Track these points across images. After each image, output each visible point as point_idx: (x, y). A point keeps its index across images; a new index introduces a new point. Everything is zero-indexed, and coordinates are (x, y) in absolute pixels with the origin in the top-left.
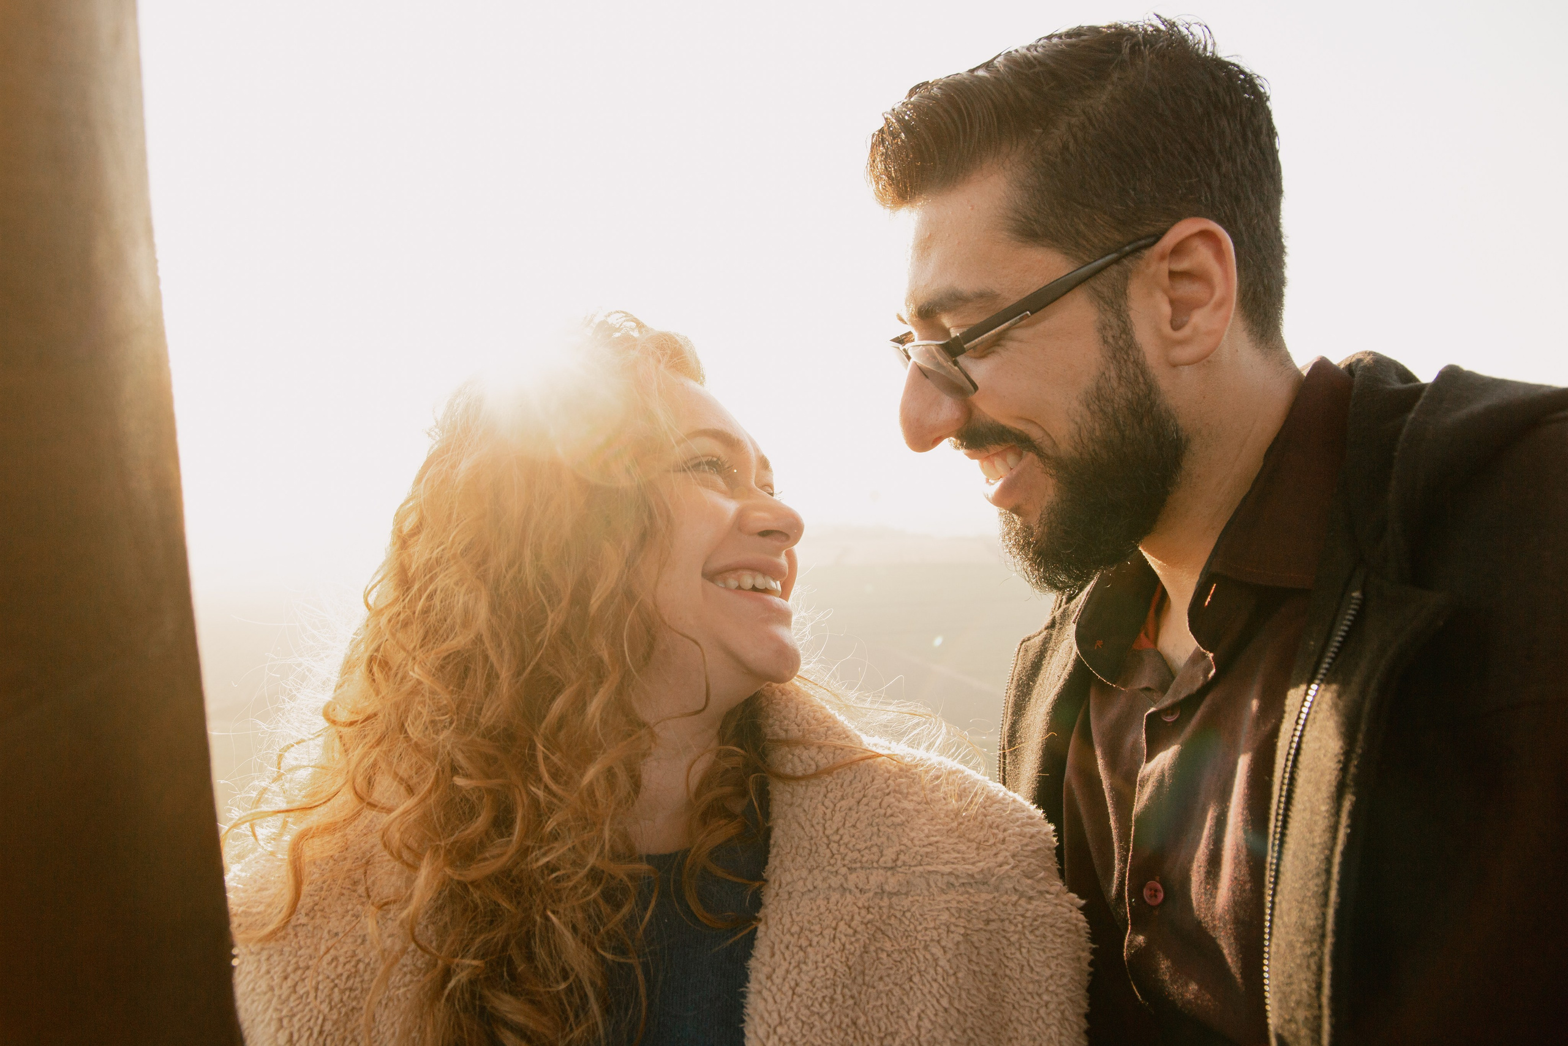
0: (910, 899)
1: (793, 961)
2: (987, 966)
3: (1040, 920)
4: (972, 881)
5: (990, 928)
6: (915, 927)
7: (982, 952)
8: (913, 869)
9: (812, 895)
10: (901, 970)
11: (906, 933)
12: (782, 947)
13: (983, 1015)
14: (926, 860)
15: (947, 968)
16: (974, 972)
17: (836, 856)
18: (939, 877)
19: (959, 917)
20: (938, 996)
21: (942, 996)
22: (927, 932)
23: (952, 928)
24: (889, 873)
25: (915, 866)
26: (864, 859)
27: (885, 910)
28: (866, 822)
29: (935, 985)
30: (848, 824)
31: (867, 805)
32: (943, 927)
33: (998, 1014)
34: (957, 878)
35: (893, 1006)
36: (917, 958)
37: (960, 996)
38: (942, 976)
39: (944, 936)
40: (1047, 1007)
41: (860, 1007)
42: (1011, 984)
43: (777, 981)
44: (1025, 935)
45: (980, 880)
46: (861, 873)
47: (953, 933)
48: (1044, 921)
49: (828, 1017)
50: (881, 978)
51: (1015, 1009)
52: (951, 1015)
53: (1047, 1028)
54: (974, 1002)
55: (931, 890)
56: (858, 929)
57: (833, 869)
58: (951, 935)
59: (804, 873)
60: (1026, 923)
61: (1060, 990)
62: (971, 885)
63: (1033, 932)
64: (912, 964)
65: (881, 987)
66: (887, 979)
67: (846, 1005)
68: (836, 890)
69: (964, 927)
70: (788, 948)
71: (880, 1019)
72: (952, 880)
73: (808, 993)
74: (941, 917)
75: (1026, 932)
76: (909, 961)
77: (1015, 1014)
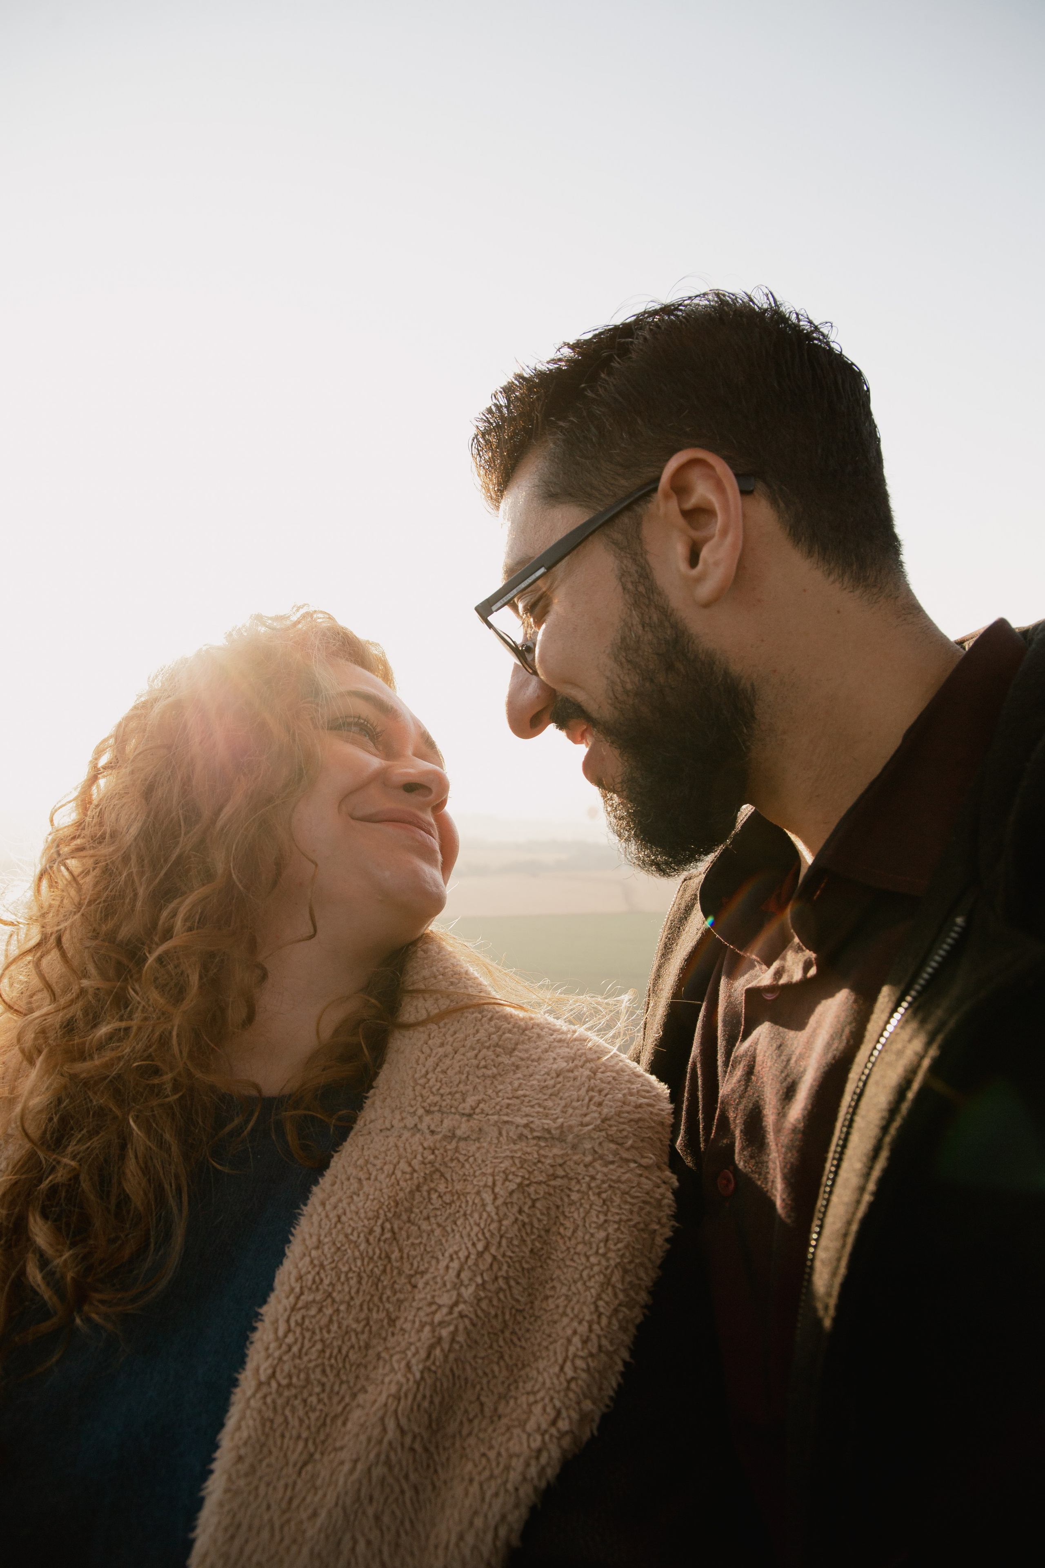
0: (478, 1144)
1: (348, 1192)
4: (547, 1136)
5: (552, 1183)
6: (475, 1172)
7: (538, 1205)
8: (490, 1117)
10: (448, 1211)
11: (464, 1177)
12: (344, 1177)
14: (505, 1111)
15: (493, 1214)
16: (523, 1223)
17: (418, 1098)
18: (513, 1128)
19: (522, 1167)
20: (475, 1239)
21: (479, 1240)
22: (484, 1179)
23: (511, 1177)
24: (465, 1119)
25: (492, 1115)
26: (444, 1104)
27: (450, 1153)
28: (457, 1070)
29: (476, 1229)
30: (439, 1069)
31: (464, 1055)
32: (502, 1174)
33: (540, 1270)
34: (532, 1130)
35: (431, 1246)
36: (467, 1202)
37: (500, 1243)
38: (486, 1221)
39: (499, 1183)
40: (592, 1269)
41: (398, 1242)
42: (561, 1242)
43: (328, 1207)
44: (589, 1196)
45: (557, 1136)
46: (438, 1116)
47: (510, 1181)
48: (616, 1185)
49: (362, 1248)
50: (428, 1218)
51: (559, 1267)
52: (485, 1259)
53: (585, 1291)
54: (513, 1252)
55: (501, 1139)
56: (417, 1168)
57: (412, 1110)
58: (507, 1183)
59: (387, 1112)
60: (593, 1185)
61: (611, 1255)
62: (546, 1139)
63: (599, 1194)
64: (460, 1207)
65: (425, 1226)
66: (432, 1220)
67: (383, 1238)
68: (409, 1130)
69: (523, 1177)
70: (348, 1179)
71: (415, 1257)
72: (526, 1132)
73: (352, 1223)
74: (502, 1165)
75: (590, 1193)
76: (458, 1204)
77: (558, 1272)
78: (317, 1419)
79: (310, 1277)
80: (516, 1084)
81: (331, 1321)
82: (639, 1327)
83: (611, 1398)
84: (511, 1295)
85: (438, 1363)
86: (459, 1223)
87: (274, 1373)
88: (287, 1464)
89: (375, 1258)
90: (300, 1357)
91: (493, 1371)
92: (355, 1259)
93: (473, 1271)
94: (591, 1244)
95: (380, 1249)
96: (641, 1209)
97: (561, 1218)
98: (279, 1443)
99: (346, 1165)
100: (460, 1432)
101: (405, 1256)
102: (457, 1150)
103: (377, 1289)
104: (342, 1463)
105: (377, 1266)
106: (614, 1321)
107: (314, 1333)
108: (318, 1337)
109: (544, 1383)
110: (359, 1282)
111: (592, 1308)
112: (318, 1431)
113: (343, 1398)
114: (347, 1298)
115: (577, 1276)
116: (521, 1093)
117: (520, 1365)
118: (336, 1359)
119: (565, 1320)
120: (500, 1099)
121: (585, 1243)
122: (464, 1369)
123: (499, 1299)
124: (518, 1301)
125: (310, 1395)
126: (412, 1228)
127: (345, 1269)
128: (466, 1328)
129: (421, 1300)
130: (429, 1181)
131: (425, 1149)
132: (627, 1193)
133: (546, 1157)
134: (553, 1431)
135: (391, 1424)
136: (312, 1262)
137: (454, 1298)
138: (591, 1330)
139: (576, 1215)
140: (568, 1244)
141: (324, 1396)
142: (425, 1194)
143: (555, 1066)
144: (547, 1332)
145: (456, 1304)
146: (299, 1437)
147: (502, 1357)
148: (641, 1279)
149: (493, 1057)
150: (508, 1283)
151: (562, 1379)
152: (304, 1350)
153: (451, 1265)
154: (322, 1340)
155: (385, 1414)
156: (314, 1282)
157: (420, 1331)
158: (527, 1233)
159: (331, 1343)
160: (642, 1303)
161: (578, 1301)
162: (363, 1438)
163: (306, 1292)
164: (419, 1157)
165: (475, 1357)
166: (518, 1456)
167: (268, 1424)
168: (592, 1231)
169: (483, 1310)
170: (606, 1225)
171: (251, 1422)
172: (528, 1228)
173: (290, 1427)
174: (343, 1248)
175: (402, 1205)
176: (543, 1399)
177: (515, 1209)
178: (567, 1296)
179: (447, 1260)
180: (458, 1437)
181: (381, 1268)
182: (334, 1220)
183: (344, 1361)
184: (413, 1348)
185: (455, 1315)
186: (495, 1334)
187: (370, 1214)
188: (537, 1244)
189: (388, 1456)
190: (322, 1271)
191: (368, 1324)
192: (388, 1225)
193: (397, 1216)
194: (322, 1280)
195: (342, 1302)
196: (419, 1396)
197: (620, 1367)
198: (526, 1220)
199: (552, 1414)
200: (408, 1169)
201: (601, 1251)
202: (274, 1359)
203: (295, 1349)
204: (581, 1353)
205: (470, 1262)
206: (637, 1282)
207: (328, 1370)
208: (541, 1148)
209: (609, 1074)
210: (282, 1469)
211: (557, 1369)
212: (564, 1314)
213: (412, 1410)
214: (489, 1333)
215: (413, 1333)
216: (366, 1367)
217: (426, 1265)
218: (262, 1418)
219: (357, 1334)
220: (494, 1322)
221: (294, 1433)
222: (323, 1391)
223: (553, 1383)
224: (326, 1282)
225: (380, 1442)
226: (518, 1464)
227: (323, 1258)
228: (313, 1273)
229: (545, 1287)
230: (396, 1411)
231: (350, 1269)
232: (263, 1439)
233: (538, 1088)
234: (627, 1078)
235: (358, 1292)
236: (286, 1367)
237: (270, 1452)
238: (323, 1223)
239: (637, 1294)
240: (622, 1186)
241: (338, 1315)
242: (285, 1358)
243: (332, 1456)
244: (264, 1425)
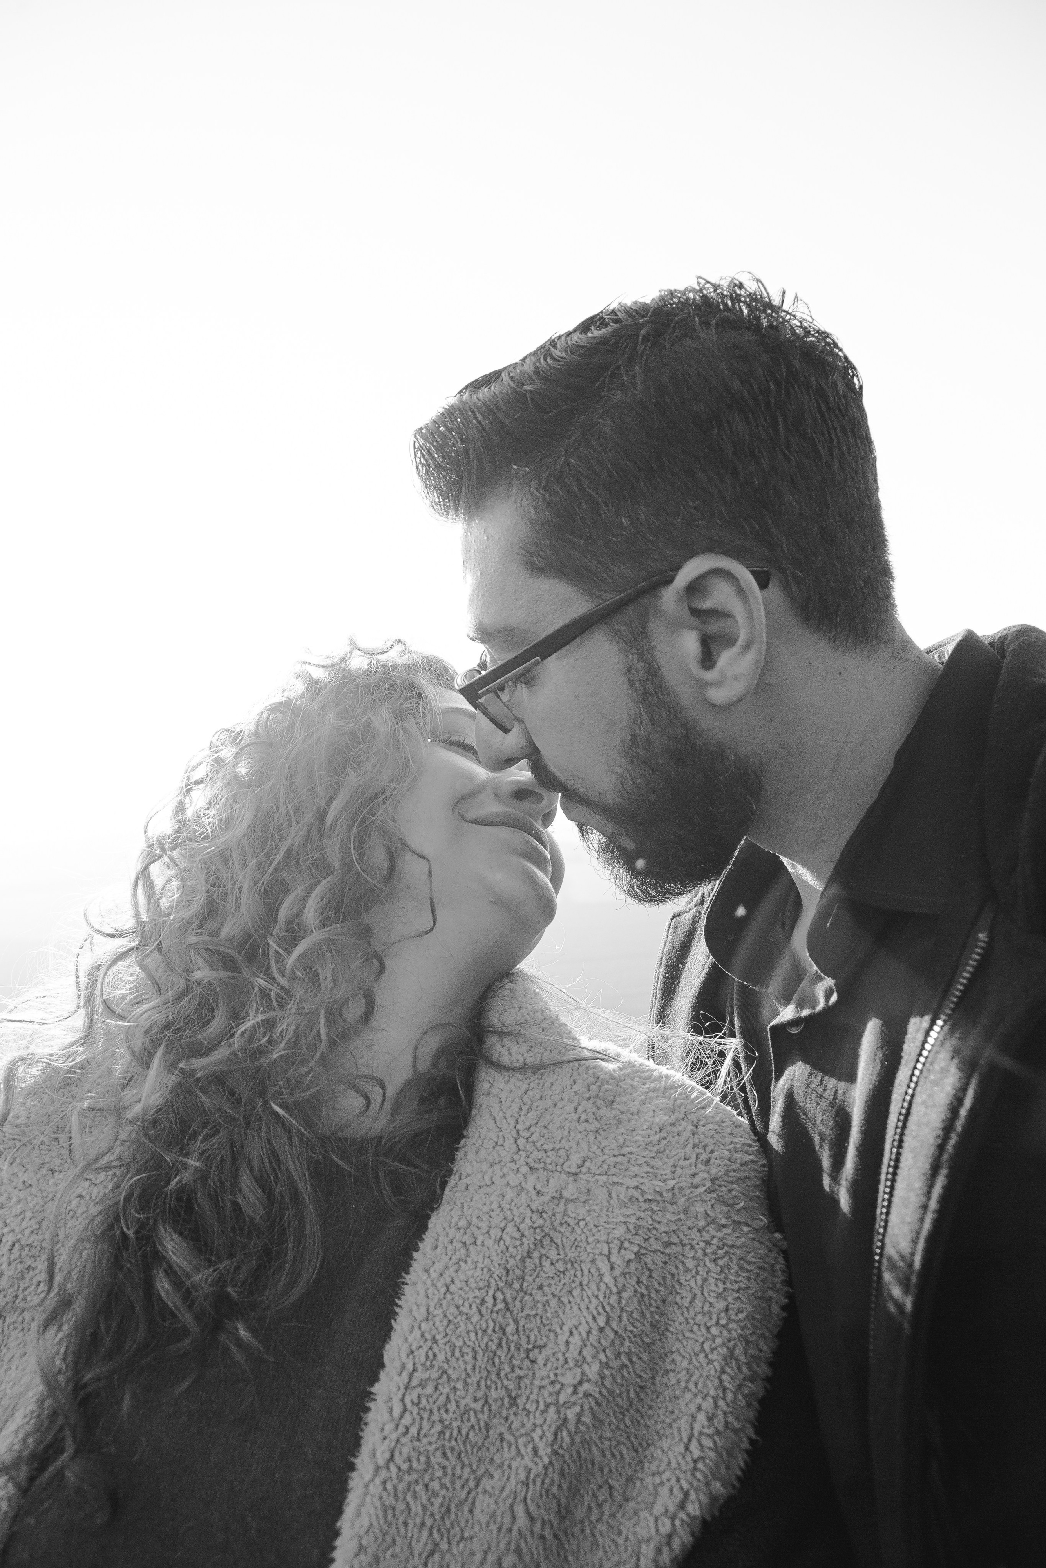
0: (587, 1207)
1: (453, 1257)
2: (657, 1291)
3: (726, 1248)
4: (659, 1198)
5: (669, 1250)
6: (587, 1238)
7: (655, 1275)
8: (597, 1177)
9: (489, 1190)
10: (562, 1282)
11: (576, 1243)
12: (446, 1240)
13: (643, 1341)
14: (612, 1170)
15: (612, 1285)
16: (642, 1295)
17: (521, 1153)
18: (623, 1190)
19: (636, 1234)
20: (595, 1313)
21: (599, 1314)
22: (599, 1246)
23: (626, 1245)
24: (572, 1178)
25: (600, 1175)
26: (548, 1161)
27: (559, 1217)
28: (558, 1125)
29: (595, 1301)
31: (563, 1108)
32: (616, 1242)
33: (659, 1343)
34: (643, 1192)
35: (547, 1318)
36: (582, 1270)
37: (620, 1317)
38: (605, 1293)
39: (615, 1251)
40: (714, 1341)
41: (511, 1313)
42: (678, 1313)
43: (434, 1275)
44: (705, 1263)
45: (668, 1199)
46: (542, 1174)
47: (625, 1249)
48: (732, 1251)
49: (475, 1319)
50: (541, 1287)
51: (678, 1339)
52: (606, 1335)
53: (708, 1364)
54: (635, 1327)
55: (612, 1201)
56: (526, 1233)
57: (515, 1167)
58: (623, 1251)
59: (485, 1167)
60: (708, 1251)
61: (733, 1326)
62: (658, 1202)
63: (715, 1261)
64: (575, 1276)
65: (538, 1296)
66: (546, 1289)
67: (496, 1309)
68: (512, 1188)
69: (640, 1245)
70: (452, 1242)
71: (531, 1330)
72: (637, 1194)
73: (461, 1292)
74: (615, 1231)
75: (707, 1259)
76: (572, 1272)
77: (677, 1345)
78: (441, 1506)
79: (422, 1352)
80: (621, 1140)
81: (448, 1399)
82: (761, 1402)
83: (738, 1478)
84: (634, 1371)
85: (565, 1446)
86: (574, 1293)
87: (392, 1457)
88: (412, 1554)
89: (490, 1330)
90: (418, 1439)
91: (621, 1453)
92: (468, 1332)
93: (595, 1347)
94: (710, 1313)
95: (494, 1321)
96: (758, 1275)
97: (677, 1287)
98: (402, 1531)
99: (446, 1225)
100: (589, 1518)
101: (521, 1328)
102: (565, 1213)
103: (494, 1364)
104: (472, 1554)
105: (492, 1340)
106: (740, 1397)
107: (431, 1412)
108: (436, 1417)
109: (669, 1463)
110: (475, 1358)
111: (717, 1382)
112: (443, 1519)
113: (466, 1482)
114: (463, 1375)
115: (697, 1349)
116: (626, 1150)
117: (645, 1445)
118: (456, 1440)
119: (688, 1396)
120: (606, 1157)
121: (704, 1313)
122: (590, 1451)
123: (623, 1376)
124: (640, 1377)
125: (432, 1479)
126: (527, 1297)
127: (459, 1343)
128: (591, 1408)
129: (543, 1379)
130: (539, 1246)
131: (532, 1211)
132: (742, 1259)
133: (659, 1222)
134: (682, 1515)
135: (520, 1511)
136: (423, 1335)
137: (578, 1377)
138: (716, 1406)
139: (692, 1283)
140: (686, 1314)
141: (447, 1481)
142: (537, 1261)
143: (657, 1120)
144: (670, 1409)
145: (580, 1383)
146: (423, 1524)
147: (628, 1438)
148: (761, 1350)
149: (594, 1109)
150: (630, 1360)
151: (688, 1459)
152: (423, 1432)
153: (571, 1339)
154: (441, 1421)
155: (514, 1501)
156: (427, 1357)
157: (545, 1411)
158: (646, 1305)
159: (451, 1423)
160: (764, 1376)
161: (701, 1376)
162: (494, 1527)
163: (420, 1368)
164: (528, 1221)
165: (601, 1438)
166: (648, 1541)
167: (390, 1512)
168: (711, 1300)
169: (606, 1388)
170: (725, 1294)
171: (372, 1510)
172: (647, 1299)
173: (413, 1513)
174: (455, 1321)
175: (514, 1273)
176: (669, 1480)
177: (634, 1280)
178: (688, 1370)
179: (568, 1334)
180: (586, 1523)
181: (496, 1342)
182: (443, 1290)
183: (465, 1444)
184: (539, 1431)
185: (581, 1395)
186: (621, 1413)
187: (482, 1284)
188: (657, 1317)
189: (518, 1546)
190: (435, 1346)
191: (486, 1402)
192: (499, 1295)
193: (510, 1285)
194: (435, 1355)
195: (458, 1379)
196: (547, 1482)
197: (745, 1445)
198: (645, 1292)
199: (679, 1496)
200: (517, 1235)
201: (723, 1322)
202: (391, 1441)
203: (413, 1431)
204: (706, 1431)
205: (593, 1338)
206: (757, 1353)
207: (449, 1452)
208: (654, 1212)
209: (710, 1126)
210: (407, 1560)
211: (682, 1448)
212: (687, 1389)
213: (541, 1496)
214: (615, 1412)
215: (538, 1414)
216: (488, 1449)
217: (545, 1339)
218: (383, 1504)
219: (476, 1414)
220: (619, 1400)
221: (418, 1521)
222: (445, 1475)
223: (679, 1464)
224: (441, 1357)
225: (510, 1530)
226: (648, 1550)
227: (434, 1331)
228: (425, 1348)
229: (664, 1361)
230: (525, 1499)
231: (465, 1343)
232: (385, 1527)
233: (644, 1145)
234: (729, 1130)
235: (474, 1368)
236: (405, 1451)
237: (394, 1541)
238: (430, 1292)
239: (758, 1366)
240: (738, 1252)
241: (455, 1393)
242: (403, 1440)
243: (462, 1546)
244: (385, 1512)
